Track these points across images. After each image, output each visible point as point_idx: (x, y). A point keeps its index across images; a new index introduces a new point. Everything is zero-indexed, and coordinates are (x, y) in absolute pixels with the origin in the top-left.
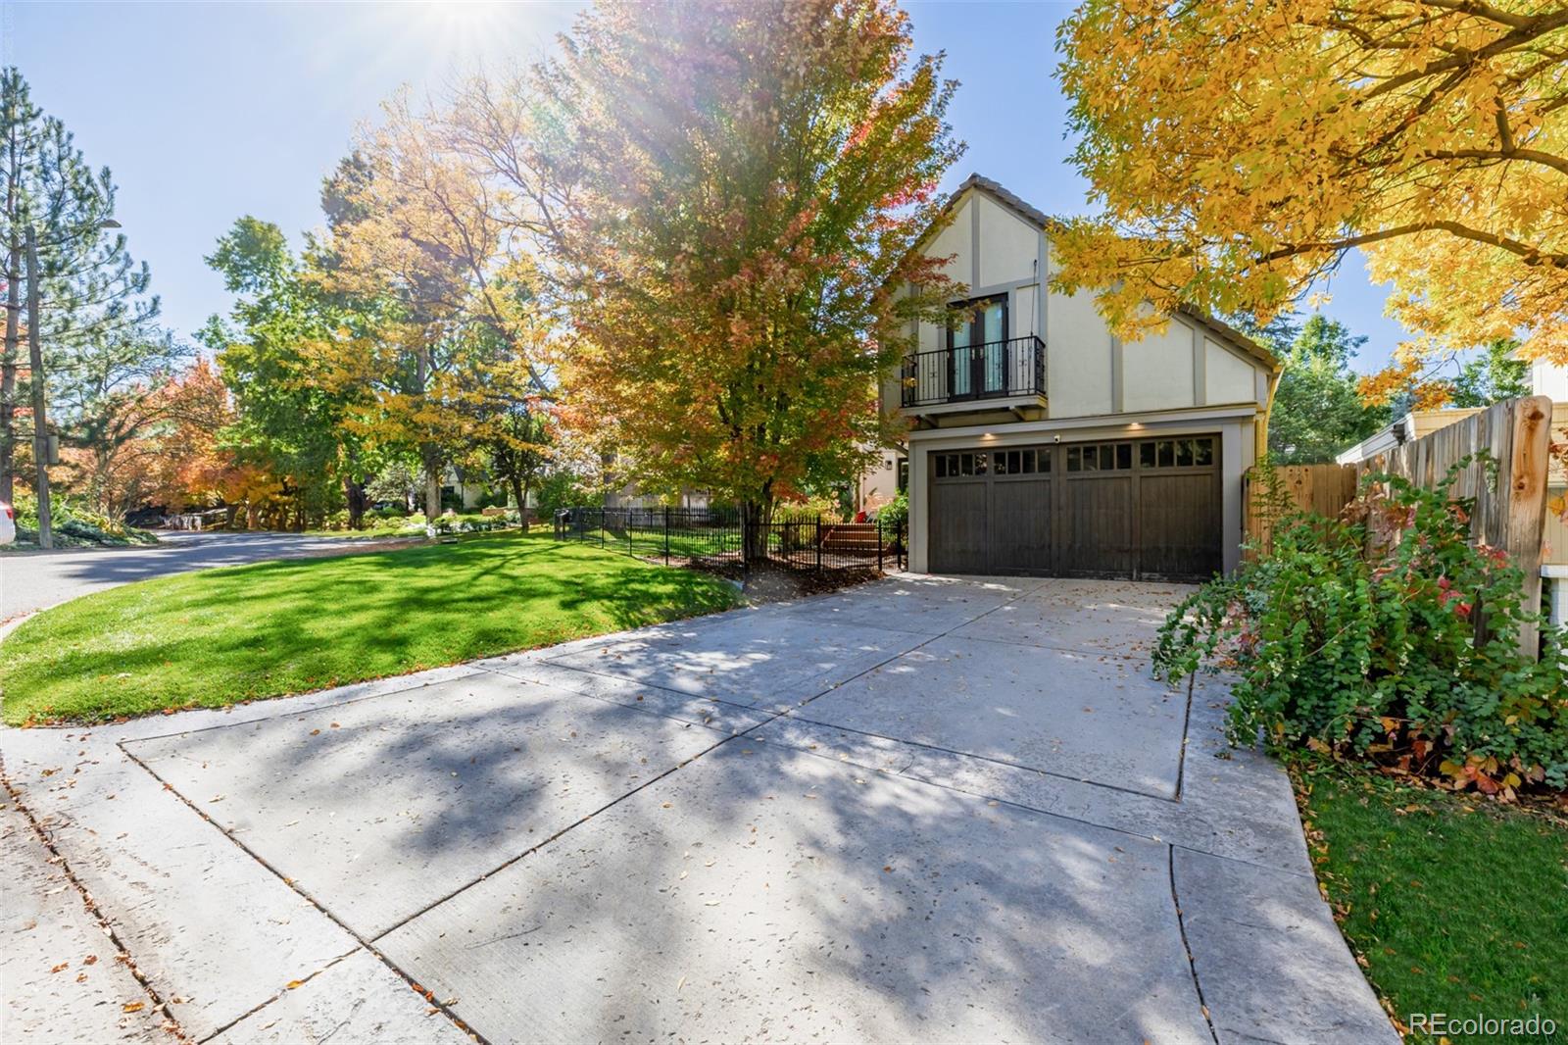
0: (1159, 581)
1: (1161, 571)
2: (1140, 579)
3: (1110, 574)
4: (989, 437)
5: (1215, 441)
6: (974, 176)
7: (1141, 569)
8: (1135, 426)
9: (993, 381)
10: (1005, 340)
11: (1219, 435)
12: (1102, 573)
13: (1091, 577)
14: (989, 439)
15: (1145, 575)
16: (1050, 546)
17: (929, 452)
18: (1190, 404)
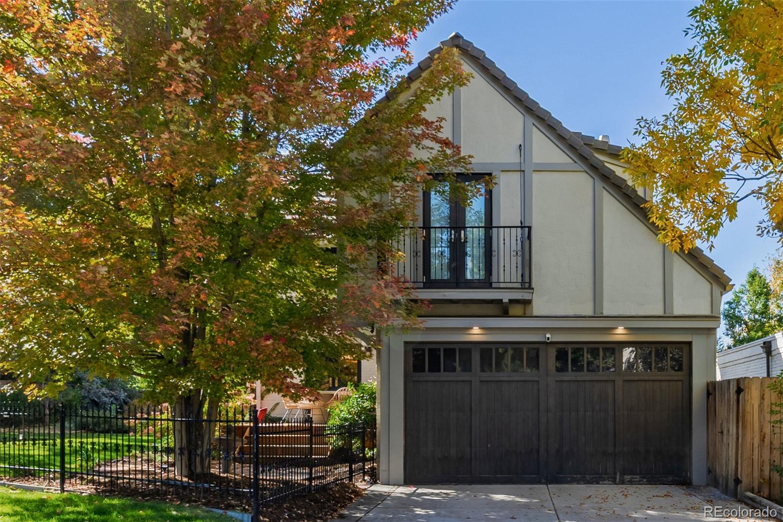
0: (640, 482)
1: (640, 474)
2: (622, 482)
3: (595, 478)
4: (476, 330)
5: (685, 348)
6: (457, 36)
7: (624, 472)
8: (620, 330)
9: (472, 268)
10: (489, 226)
11: (689, 344)
12: (588, 477)
13: (578, 482)
14: (476, 334)
15: (627, 478)
16: (538, 452)
17: (406, 343)
18: (660, 312)
